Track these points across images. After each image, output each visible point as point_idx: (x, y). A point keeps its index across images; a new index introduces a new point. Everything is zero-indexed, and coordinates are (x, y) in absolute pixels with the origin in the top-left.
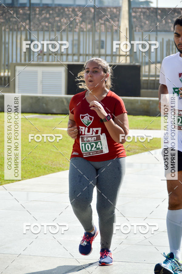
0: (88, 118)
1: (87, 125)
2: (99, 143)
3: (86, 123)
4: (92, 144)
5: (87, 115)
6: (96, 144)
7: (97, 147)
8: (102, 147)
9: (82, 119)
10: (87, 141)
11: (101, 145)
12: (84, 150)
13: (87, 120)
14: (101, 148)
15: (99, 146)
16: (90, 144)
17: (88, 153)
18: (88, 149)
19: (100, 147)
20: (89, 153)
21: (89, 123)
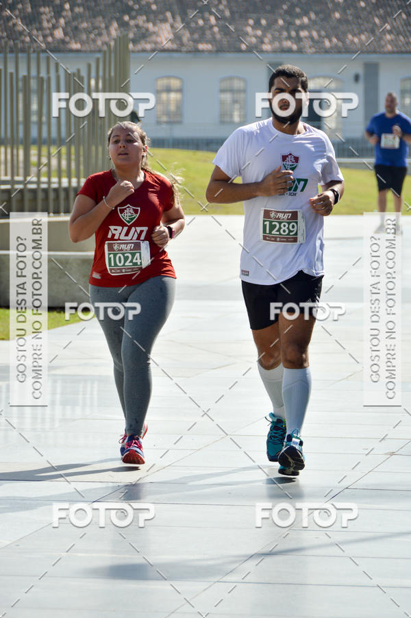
0: (132, 211)
1: (129, 222)
2: (138, 255)
3: (128, 219)
4: (126, 255)
5: (129, 207)
6: (133, 255)
7: (134, 261)
8: (141, 263)
9: (121, 213)
10: (119, 250)
11: (141, 259)
12: (113, 264)
13: (130, 214)
14: (139, 264)
15: (137, 259)
16: (123, 254)
17: (118, 269)
18: (120, 262)
19: (139, 261)
20: (121, 269)
21: (132, 219)
